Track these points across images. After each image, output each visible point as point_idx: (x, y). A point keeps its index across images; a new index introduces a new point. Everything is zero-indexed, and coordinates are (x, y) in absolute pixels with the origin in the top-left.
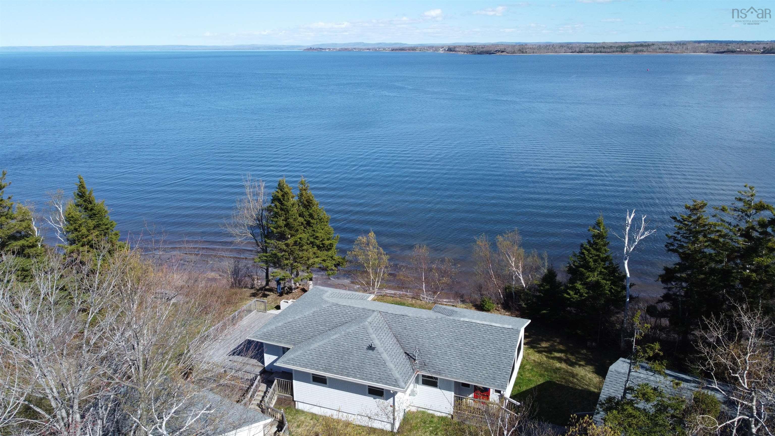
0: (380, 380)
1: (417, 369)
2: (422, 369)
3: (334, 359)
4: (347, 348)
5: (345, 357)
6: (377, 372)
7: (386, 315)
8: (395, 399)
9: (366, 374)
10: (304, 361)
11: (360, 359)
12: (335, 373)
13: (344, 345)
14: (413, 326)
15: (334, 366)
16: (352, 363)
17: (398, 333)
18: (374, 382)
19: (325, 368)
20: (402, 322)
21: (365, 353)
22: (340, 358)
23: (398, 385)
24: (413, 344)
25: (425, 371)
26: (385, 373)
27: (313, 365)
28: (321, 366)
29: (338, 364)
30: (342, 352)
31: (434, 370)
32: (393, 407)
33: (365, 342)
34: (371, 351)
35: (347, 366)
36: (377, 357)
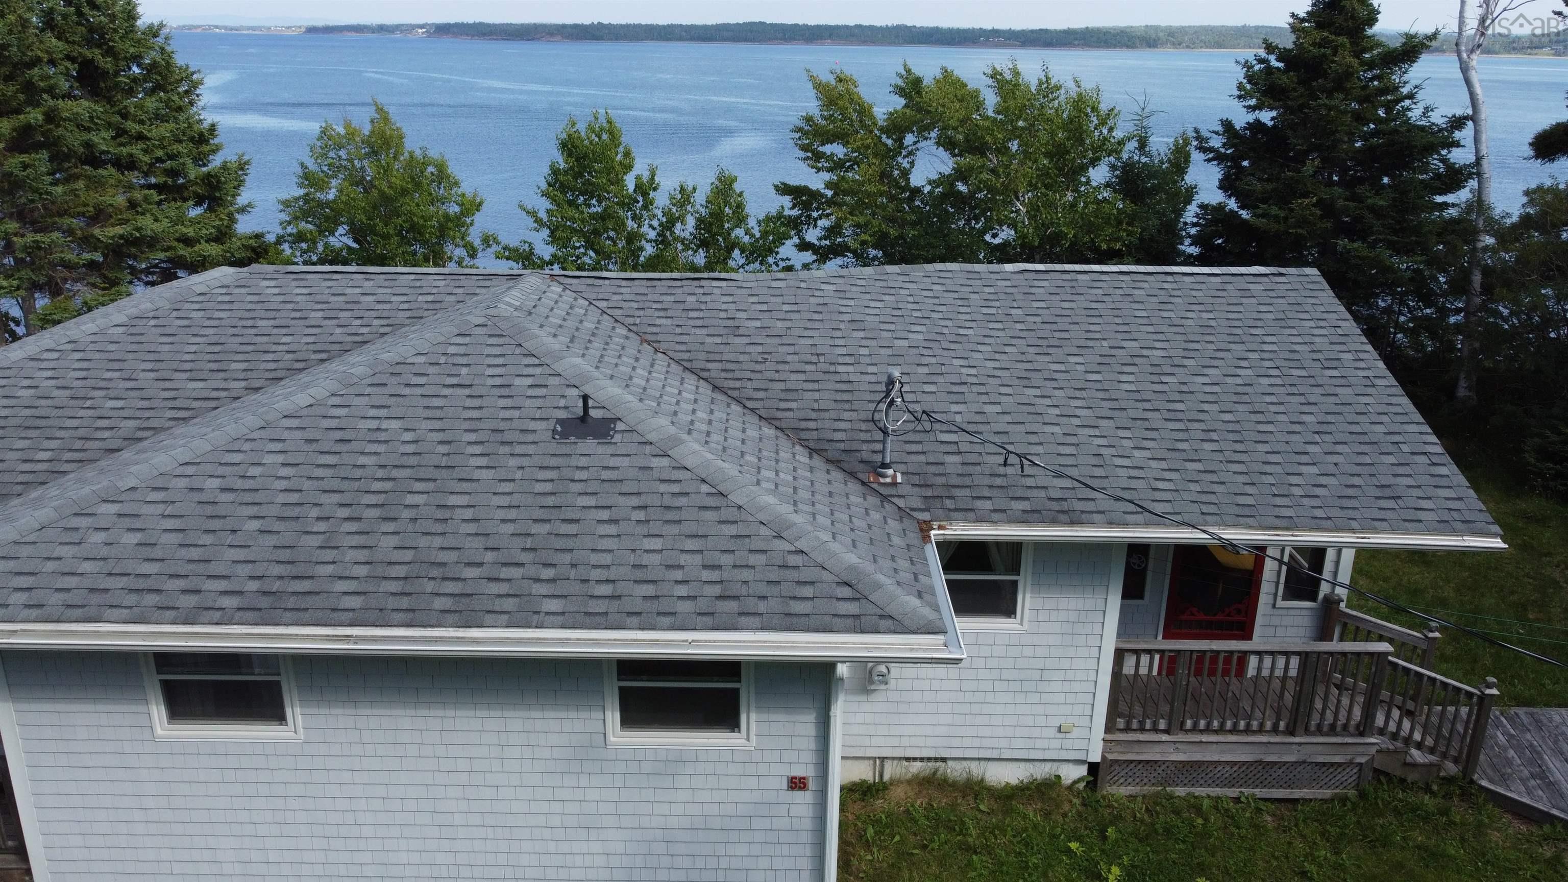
0: (733, 606)
1: (915, 514)
2: (950, 510)
3: (322, 526)
4: (410, 448)
5: (410, 499)
6: (684, 559)
7: (596, 289)
8: (832, 714)
9: (608, 581)
10: (73, 574)
11: (530, 500)
12: (351, 615)
13: (383, 436)
14: (775, 315)
15: (332, 566)
16: (472, 528)
17: (703, 356)
18: (695, 629)
19: (265, 593)
20: (703, 307)
21: (554, 462)
22: (375, 513)
23: (879, 612)
24: (816, 395)
25: (971, 515)
26: (751, 551)
27: (158, 591)
28: (222, 585)
29: (366, 552)
30: (380, 473)
31: (1025, 505)
32: (811, 785)
33: (528, 403)
34: (589, 445)
35: (443, 557)
36: (650, 472)
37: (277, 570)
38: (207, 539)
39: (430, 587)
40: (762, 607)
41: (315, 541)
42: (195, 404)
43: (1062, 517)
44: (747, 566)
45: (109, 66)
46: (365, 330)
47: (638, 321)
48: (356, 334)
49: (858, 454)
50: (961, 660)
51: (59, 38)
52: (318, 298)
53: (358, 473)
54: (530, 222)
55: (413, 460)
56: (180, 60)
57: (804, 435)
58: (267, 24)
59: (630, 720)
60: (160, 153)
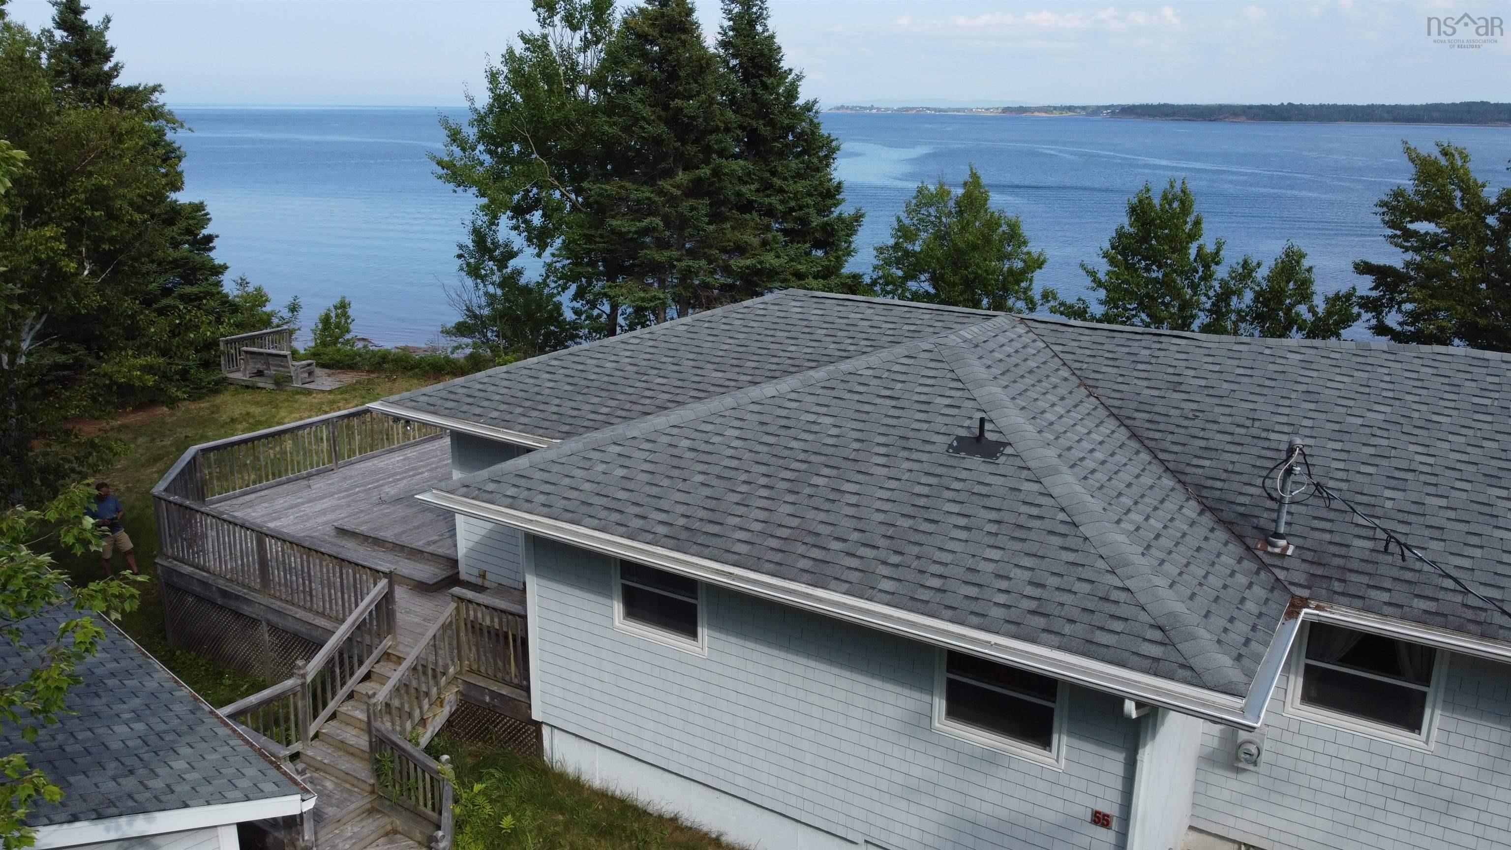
0: (1041, 622)
1: (1293, 589)
2: (1335, 592)
3: (744, 488)
4: (831, 441)
5: (816, 480)
6: (1016, 573)
7: (1059, 335)
8: (1139, 758)
9: (941, 576)
10: (577, 489)
11: (906, 498)
12: (736, 557)
13: (815, 428)
14: (1225, 376)
15: (739, 519)
16: (851, 511)
17: (1134, 405)
18: (997, 633)
19: (687, 528)
20: (1153, 361)
21: (939, 470)
22: (785, 485)
23: (1181, 660)
24: (1236, 458)
25: (1359, 603)
26: (1079, 579)
27: (621, 512)
28: (662, 517)
29: (766, 514)
30: (802, 456)
31: (1431, 606)
32: (1114, 824)
33: (940, 419)
34: (976, 462)
35: (821, 529)
36: (1017, 493)
37: (702, 514)
38: (666, 482)
39: (801, 549)
40: (1068, 629)
41: (736, 498)
42: (712, 389)
43: (1472, 627)
44: (1070, 591)
45: (767, 134)
46: (852, 348)
47: (1085, 366)
48: (845, 351)
49: (1256, 521)
50: (1254, 728)
51: (736, 112)
52: (828, 319)
53: (787, 453)
54: (1088, 281)
55: (831, 450)
56: (824, 131)
57: (1205, 493)
58: (969, 107)
59: (953, 712)
60: (793, 204)
